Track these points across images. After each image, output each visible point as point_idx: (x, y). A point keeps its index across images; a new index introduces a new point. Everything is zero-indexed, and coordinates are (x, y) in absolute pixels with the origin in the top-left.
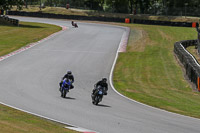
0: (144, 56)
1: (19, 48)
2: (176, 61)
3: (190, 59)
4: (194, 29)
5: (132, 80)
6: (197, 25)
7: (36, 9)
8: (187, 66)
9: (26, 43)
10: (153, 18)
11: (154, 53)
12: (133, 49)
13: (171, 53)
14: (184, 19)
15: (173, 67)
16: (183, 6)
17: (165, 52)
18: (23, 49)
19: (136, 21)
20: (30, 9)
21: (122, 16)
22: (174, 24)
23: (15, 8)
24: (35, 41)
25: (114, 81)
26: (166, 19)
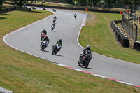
0: (95, 28)
1: (31, 23)
2: (111, 31)
3: (118, 30)
4: (120, 15)
5: (89, 40)
6: (122, 13)
7: (40, 3)
8: (116, 34)
9: (35, 21)
10: (100, 9)
11: (100, 26)
12: (89, 25)
13: (109, 27)
14: (115, 9)
15: (110, 34)
16: (115, 3)
17: (106, 26)
18: (33, 24)
19: (91, 10)
20: (37, 3)
21: (84, 7)
22: (110, 12)
23: (29, 2)
24: (40, 19)
25: (79, 40)
26: (107, 9)
